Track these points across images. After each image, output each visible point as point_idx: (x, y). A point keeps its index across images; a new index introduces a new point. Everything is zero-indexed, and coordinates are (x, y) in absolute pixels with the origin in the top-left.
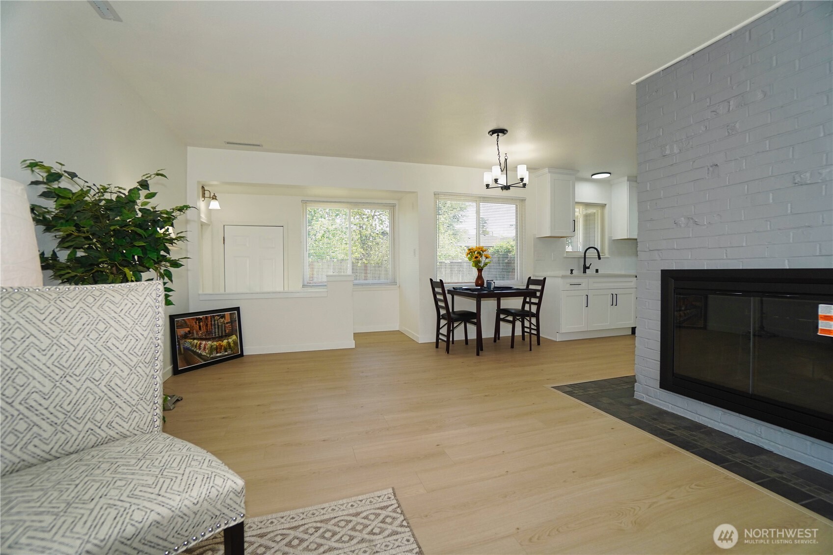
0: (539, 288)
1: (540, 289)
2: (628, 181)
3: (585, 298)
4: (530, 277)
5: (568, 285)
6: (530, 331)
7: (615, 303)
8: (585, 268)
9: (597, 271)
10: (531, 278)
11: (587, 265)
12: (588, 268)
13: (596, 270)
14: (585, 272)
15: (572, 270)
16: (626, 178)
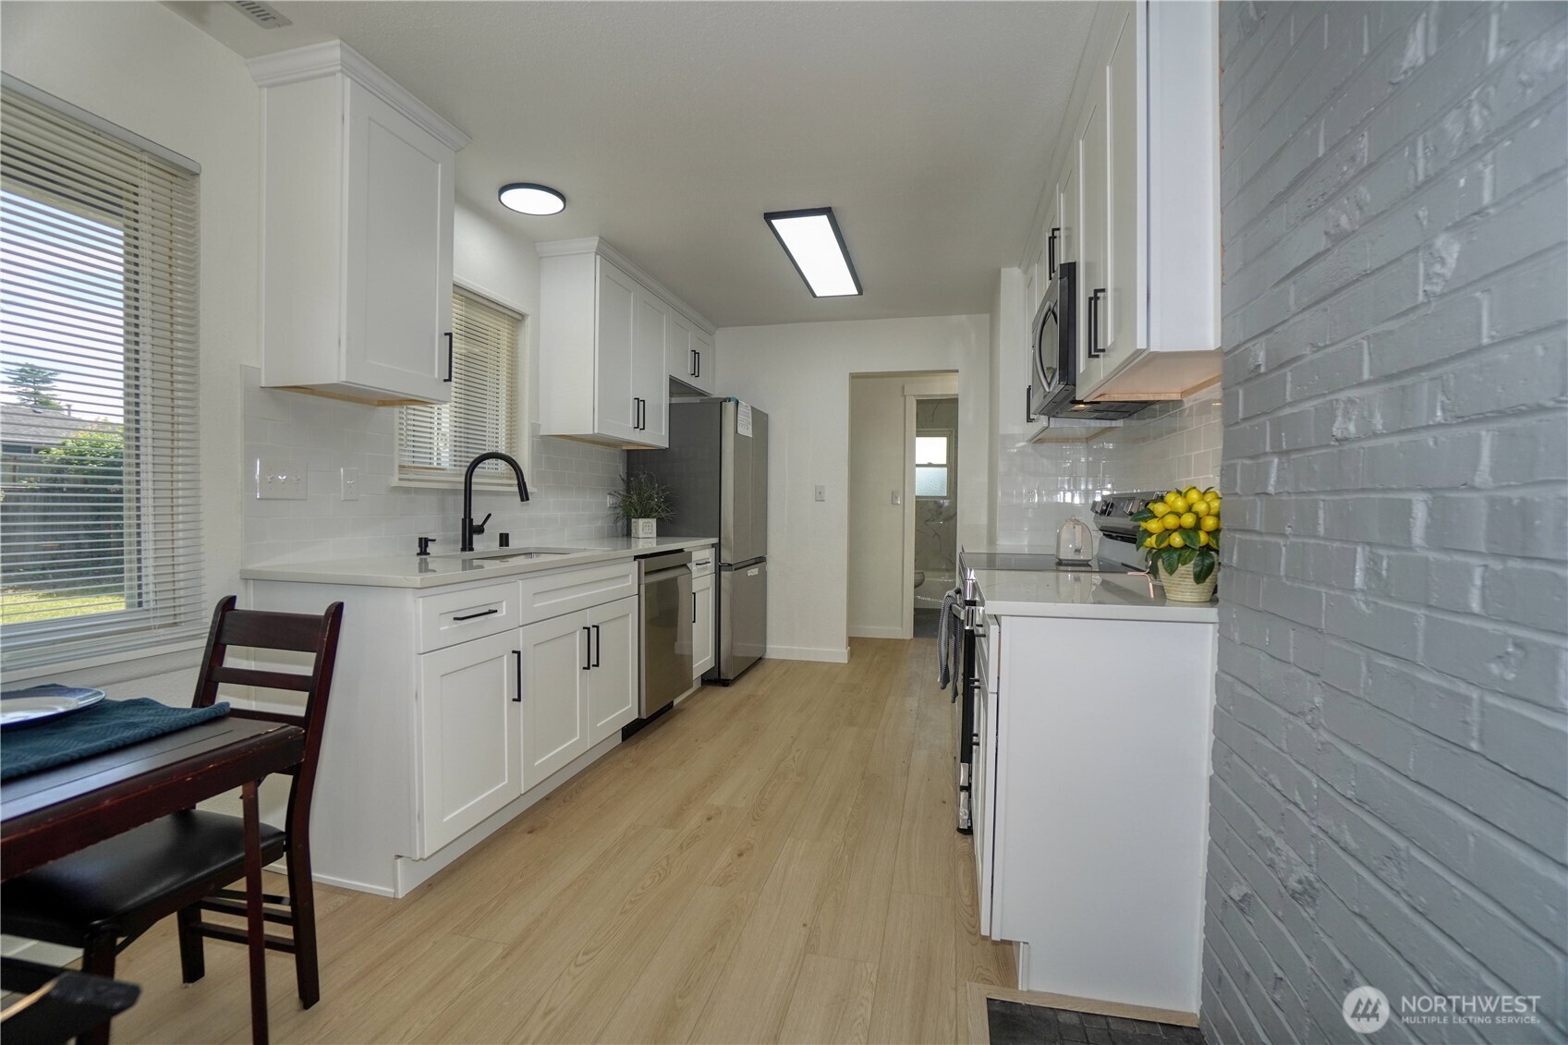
0: (302, 664)
1: (308, 671)
2: (596, 254)
3: (507, 664)
4: (231, 600)
5: (447, 626)
6: (256, 927)
7: (593, 661)
8: (470, 531)
9: (504, 539)
10: (239, 606)
11: (477, 521)
12: (480, 530)
13: (501, 535)
14: (467, 545)
15: (424, 544)
16: (593, 242)
